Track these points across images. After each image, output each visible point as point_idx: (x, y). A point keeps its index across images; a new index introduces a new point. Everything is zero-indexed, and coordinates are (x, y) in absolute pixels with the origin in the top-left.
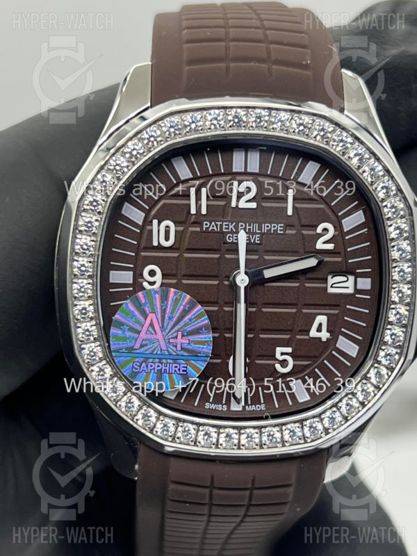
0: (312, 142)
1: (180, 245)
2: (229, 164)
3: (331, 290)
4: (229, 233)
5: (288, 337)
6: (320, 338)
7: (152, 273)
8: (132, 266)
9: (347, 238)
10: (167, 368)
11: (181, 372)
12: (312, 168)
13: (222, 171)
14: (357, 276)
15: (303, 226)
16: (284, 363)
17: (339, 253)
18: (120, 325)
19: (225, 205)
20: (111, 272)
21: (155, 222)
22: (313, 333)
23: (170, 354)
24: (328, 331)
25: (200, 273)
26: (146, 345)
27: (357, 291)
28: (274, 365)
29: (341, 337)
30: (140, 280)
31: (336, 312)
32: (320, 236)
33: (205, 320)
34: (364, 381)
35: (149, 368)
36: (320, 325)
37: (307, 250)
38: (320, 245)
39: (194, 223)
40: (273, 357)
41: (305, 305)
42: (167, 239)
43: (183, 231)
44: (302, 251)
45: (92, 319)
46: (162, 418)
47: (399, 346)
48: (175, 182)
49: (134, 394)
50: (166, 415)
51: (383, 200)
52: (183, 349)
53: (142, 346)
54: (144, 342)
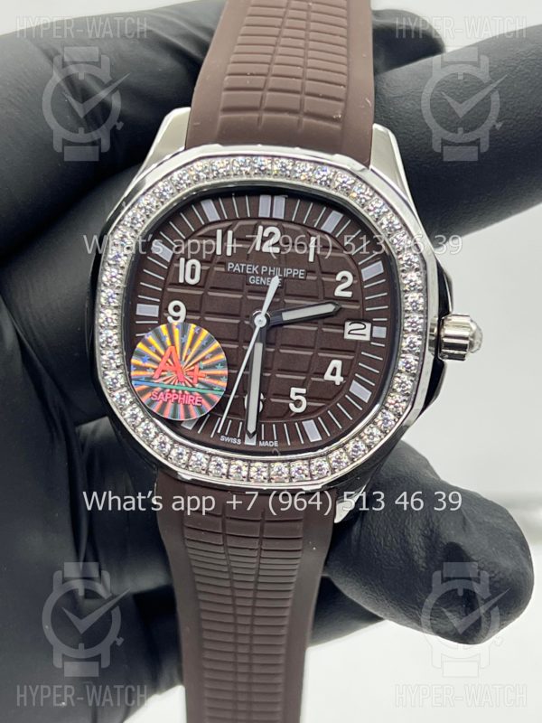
0: (333, 192)
1: (205, 283)
2: (255, 208)
3: (347, 337)
4: (252, 275)
5: (303, 378)
6: (334, 382)
7: (177, 309)
8: (158, 300)
9: (366, 287)
10: (183, 399)
11: (196, 404)
12: (335, 218)
13: (249, 215)
14: (373, 324)
15: (323, 273)
16: (297, 403)
17: (357, 301)
18: (141, 355)
20: (139, 305)
21: (182, 260)
23: (187, 386)
24: (342, 375)
25: (223, 311)
26: (165, 376)
27: (373, 339)
28: (288, 405)
29: (354, 382)
30: (165, 314)
31: (351, 357)
32: (339, 283)
33: (222, 356)
34: (372, 425)
35: (167, 397)
36: (335, 369)
37: (326, 296)
38: (338, 292)
39: (220, 263)
40: (288, 396)
41: (322, 349)
42: (192, 276)
43: (208, 271)
44: (321, 296)
45: (116, 347)
46: (176, 445)
47: (408, 395)
48: (203, 223)
49: (152, 421)
50: (181, 444)
51: (399, 253)
52: (199, 382)
53: (161, 376)
54: (163, 373)
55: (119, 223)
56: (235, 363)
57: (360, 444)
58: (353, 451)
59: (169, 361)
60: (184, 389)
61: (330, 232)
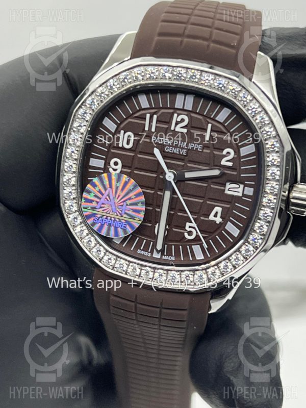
0: (226, 96)
1: (136, 149)
2: (173, 102)
3: (227, 192)
5: (195, 217)
6: (215, 222)
7: (116, 164)
8: (104, 157)
10: (115, 223)
11: (123, 227)
12: (226, 112)
13: (169, 106)
14: (245, 185)
15: (214, 148)
16: (190, 233)
17: (235, 169)
18: (89, 192)
19: (167, 128)
20: (91, 159)
21: (122, 132)
22: (211, 217)
23: (117, 215)
24: (221, 217)
25: (146, 168)
26: (104, 207)
27: (244, 195)
28: (184, 233)
29: (229, 222)
30: (108, 167)
31: (228, 206)
32: (225, 156)
33: (143, 198)
34: (238, 253)
35: (104, 221)
36: (217, 213)
37: (215, 164)
38: (223, 162)
40: (184, 228)
41: (209, 199)
42: (128, 143)
44: (212, 164)
45: (73, 185)
46: (107, 253)
47: (263, 235)
48: (138, 109)
49: (93, 236)
50: (110, 253)
51: (266, 140)
52: (125, 213)
53: (101, 207)
54: (103, 206)
55: (82, 104)
56: (151, 203)
57: (229, 264)
58: (224, 268)
59: (107, 197)
60: (116, 217)
61: (222, 122)
